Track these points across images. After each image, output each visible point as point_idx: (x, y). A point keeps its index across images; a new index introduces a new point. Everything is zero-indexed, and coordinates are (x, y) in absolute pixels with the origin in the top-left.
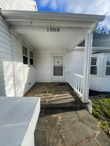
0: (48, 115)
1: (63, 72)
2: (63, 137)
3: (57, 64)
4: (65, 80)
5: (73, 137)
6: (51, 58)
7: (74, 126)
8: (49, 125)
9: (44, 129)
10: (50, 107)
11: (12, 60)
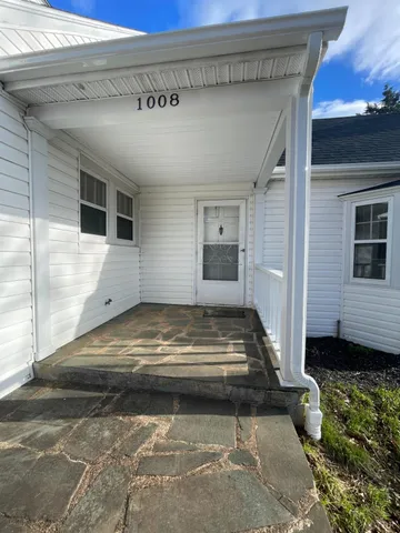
0: (124, 415)
1: (241, 268)
2: (134, 506)
3: (215, 238)
4: (248, 299)
5: (175, 516)
6: (193, 214)
7: (201, 471)
8: (108, 449)
9: (84, 459)
10: (146, 387)
11: (31, 214)
